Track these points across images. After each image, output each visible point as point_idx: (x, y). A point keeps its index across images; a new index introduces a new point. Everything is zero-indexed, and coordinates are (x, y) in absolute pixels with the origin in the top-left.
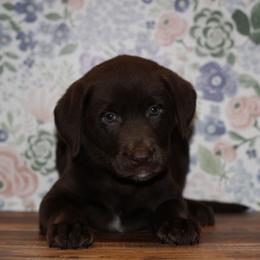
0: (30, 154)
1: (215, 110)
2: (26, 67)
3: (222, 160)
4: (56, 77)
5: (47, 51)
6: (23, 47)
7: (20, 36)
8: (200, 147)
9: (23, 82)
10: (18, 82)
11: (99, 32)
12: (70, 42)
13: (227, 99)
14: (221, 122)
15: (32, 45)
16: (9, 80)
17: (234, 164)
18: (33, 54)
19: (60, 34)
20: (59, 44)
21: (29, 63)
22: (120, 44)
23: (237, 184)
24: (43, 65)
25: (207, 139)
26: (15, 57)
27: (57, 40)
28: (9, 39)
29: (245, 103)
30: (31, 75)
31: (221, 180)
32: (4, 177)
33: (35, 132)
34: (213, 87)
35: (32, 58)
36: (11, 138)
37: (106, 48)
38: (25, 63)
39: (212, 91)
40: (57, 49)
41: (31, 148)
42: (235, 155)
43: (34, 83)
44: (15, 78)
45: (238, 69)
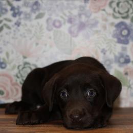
0: (19, 75)
1: (124, 49)
2: (16, 26)
3: (129, 78)
4: (33, 32)
5: (28, 17)
6: (14, 15)
7: (13, 9)
9: (15, 34)
10: (12, 35)
11: (57, 6)
12: (41, 11)
13: (131, 43)
14: (127, 56)
15: (20, 13)
16: (7, 34)
18: (20, 19)
19: (35, 7)
20: (35, 13)
21: (18, 24)
22: (69, 12)
24: (26, 25)
25: (120, 66)
26: (10, 21)
27: (33, 10)
28: (6, 10)
30: (19, 31)
31: (128, 89)
32: (5, 89)
33: (21, 63)
34: (123, 36)
35: (19, 21)
36: (8, 67)
37: (61, 14)
38: (16, 24)
39: (122, 38)
40: (34, 16)
41: (19, 72)
43: (21, 35)
44: (10, 32)
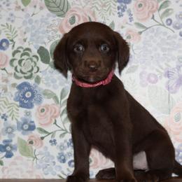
1: (28, 114)
3: (34, 148)
8: (19, 138)
13: (36, 106)
17: (42, 149)
23: (44, 163)
25: (23, 134)
29: (48, 109)
42: (42, 144)
45: (42, 86)
